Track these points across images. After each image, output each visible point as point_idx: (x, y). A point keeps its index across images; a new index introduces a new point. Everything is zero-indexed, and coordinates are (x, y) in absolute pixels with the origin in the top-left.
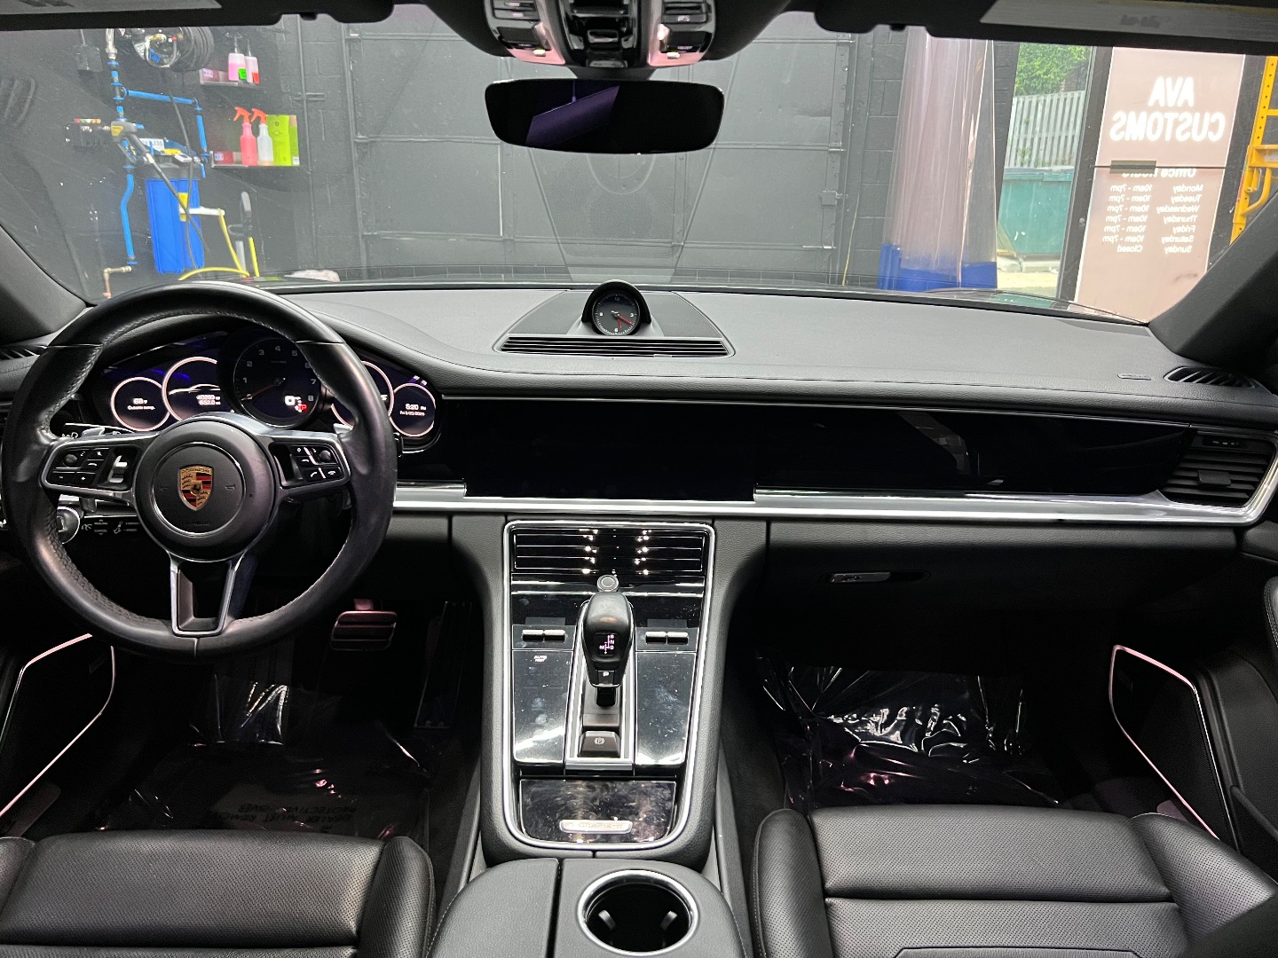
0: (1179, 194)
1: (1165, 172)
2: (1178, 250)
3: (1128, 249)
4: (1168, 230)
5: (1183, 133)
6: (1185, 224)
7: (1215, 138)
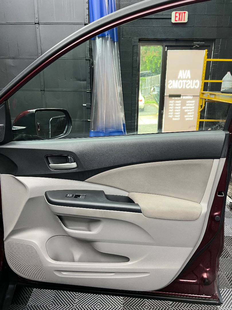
0: (188, 103)
1: (184, 97)
2: (189, 119)
3: (176, 119)
4: (186, 113)
5: (188, 86)
6: (191, 112)
7: (197, 87)
